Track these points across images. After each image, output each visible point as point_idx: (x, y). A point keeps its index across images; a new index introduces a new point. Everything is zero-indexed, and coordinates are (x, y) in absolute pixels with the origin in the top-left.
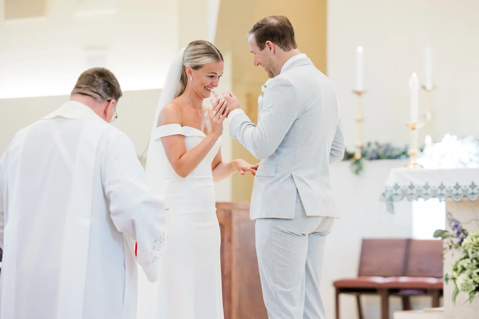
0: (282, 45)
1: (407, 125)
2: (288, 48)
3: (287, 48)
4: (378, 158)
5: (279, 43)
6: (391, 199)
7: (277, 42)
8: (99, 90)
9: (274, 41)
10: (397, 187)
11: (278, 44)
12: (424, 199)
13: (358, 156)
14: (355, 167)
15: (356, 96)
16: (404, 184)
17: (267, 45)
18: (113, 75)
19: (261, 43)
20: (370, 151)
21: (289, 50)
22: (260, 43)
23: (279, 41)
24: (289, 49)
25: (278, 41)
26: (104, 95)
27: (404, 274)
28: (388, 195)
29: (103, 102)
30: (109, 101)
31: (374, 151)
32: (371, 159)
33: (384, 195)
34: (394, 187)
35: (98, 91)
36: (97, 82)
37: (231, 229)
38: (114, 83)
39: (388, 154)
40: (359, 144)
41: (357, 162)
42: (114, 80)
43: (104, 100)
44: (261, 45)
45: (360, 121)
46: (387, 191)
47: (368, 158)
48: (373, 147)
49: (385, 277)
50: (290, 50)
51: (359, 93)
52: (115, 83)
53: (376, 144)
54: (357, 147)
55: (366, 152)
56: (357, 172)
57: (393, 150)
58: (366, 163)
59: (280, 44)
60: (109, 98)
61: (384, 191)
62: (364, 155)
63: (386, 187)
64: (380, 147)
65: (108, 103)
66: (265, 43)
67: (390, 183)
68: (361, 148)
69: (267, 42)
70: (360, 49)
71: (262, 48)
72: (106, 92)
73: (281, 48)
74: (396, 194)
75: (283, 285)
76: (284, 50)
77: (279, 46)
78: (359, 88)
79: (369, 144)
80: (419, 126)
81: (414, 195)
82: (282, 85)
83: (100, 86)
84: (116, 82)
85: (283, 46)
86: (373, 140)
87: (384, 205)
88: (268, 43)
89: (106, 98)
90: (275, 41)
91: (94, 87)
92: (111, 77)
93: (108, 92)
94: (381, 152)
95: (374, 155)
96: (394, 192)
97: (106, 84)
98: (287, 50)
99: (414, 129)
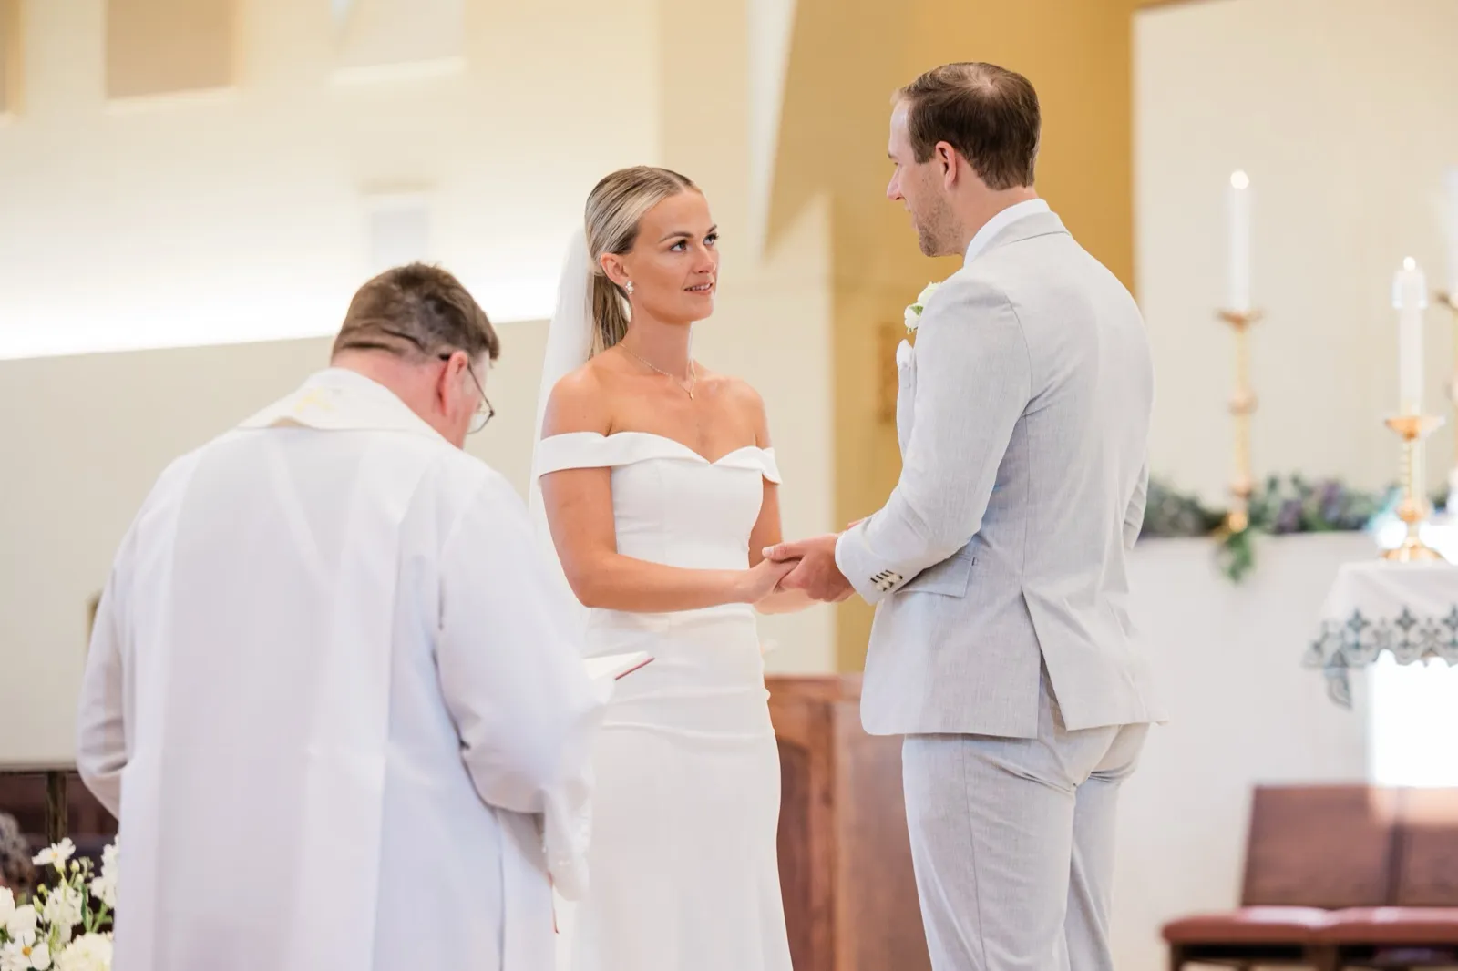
0: (986, 166)
1: (1388, 423)
2: (1002, 179)
3: (998, 178)
4: (1303, 526)
5: (977, 159)
6: (1341, 662)
7: (971, 153)
8: (407, 325)
9: (962, 149)
10: (1358, 622)
11: (974, 161)
12: (1446, 659)
13: (1238, 521)
14: (1228, 558)
15: (1227, 330)
16: (1381, 613)
17: (938, 154)
18: (448, 276)
19: (924, 140)
20: (1275, 503)
21: (1003, 188)
22: (921, 139)
23: (980, 152)
24: (1004, 182)
25: (977, 151)
26: (429, 339)
27: (1391, 900)
28: (1330, 648)
29: (424, 361)
30: (446, 358)
31: (1287, 505)
32: (1281, 530)
33: (1317, 647)
34: (1350, 624)
35: (405, 329)
36: (399, 302)
37: (830, 762)
38: (455, 300)
39: (1333, 514)
40: (1241, 482)
41: (1236, 540)
42: (456, 292)
43: (429, 354)
44: (922, 147)
45: (1244, 409)
46: (1326, 636)
47: (1269, 526)
48: (1287, 492)
49: (1330, 907)
50: (1008, 186)
51: (1238, 321)
52: (461, 299)
53: (1296, 481)
54: (1236, 493)
55: (1264, 509)
56: (1236, 572)
57: (1349, 500)
58: (1261, 543)
59: (981, 162)
60: (445, 349)
61: (1317, 637)
62: (1256, 518)
63: (1325, 624)
64: (1306, 491)
65: (442, 363)
66: (935, 144)
67: (1338, 610)
68: (1249, 495)
69: (941, 144)
70: (1239, 180)
71: (923, 156)
72: (431, 329)
73: (981, 174)
74: (1357, 646)
75: (1009, 943)
76: (989, 184)
77: (975, 167)
78: (1240, 305)
79: (1273, 484)
80: (1428, 427)
81: (1415, 646)
82: (971, 302)
83: (408, 313)
84: (463, 296)
85: (988, 169)
86: (1284, 470)
87: (1318, 681)
88: (942, 150)
89: (433, 348)
90: (967, 151)
91: (391, 318)
92: (447, 282)
93: (440, 328)
94: (1311, 507)
95: (1289, 519)
96: (1351, 638)
97: (431, 305)
98: (998, 185)
99: (1411, 436)
